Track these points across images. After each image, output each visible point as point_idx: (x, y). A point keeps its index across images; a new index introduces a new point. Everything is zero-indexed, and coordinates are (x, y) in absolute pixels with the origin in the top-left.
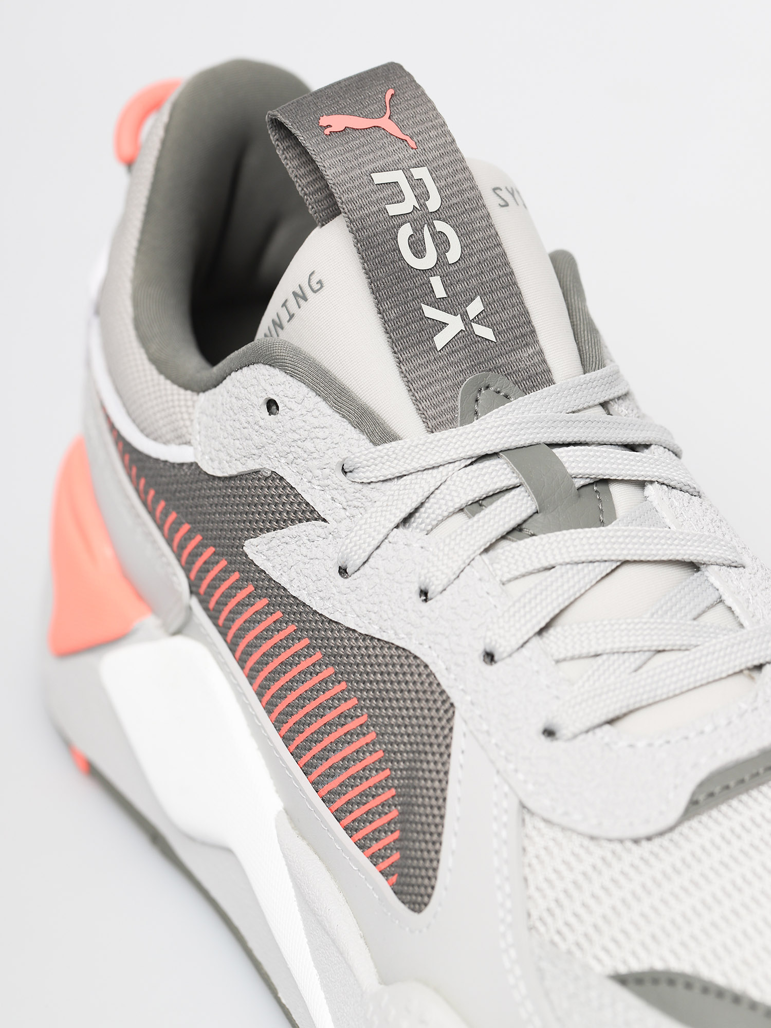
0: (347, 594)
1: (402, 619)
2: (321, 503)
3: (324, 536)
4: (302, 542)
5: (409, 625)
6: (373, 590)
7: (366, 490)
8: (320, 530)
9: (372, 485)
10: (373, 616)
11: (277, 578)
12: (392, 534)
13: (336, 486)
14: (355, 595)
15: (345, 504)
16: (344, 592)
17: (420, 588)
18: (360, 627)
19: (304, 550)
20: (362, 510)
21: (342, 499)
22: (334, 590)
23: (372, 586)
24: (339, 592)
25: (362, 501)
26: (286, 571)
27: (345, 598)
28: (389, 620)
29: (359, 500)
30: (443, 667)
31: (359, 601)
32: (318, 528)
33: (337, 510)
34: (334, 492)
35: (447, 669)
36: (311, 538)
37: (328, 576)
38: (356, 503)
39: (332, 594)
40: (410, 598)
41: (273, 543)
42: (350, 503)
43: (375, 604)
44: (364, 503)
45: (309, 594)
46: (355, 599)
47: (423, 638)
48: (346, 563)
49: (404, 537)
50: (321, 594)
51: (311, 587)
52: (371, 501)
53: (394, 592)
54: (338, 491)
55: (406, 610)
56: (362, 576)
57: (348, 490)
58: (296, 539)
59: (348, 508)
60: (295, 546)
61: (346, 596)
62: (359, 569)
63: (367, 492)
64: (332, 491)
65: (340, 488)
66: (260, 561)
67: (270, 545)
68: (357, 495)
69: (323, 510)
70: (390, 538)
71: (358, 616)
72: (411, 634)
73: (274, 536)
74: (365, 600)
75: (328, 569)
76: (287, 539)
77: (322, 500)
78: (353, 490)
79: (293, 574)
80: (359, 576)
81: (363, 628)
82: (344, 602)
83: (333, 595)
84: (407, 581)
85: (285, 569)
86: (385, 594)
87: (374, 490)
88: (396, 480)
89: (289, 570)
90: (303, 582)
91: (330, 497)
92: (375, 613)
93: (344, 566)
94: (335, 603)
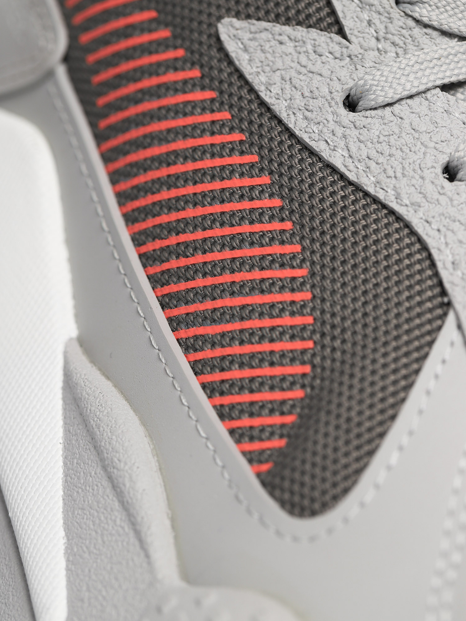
0: (347, 128)
1: (413, 185)
2: (352, 20)
3: (338, 55)
4: (305, 49)
5: (421, 196)
6: (386, 139)
7: (418, 31)
8: (337, 48)
9: (429, 31)
10: (372, 164)
11: (250, 74)
12: (433, 92)
13: (382, 10)
14: (357, 134)
15: (381, 34)
16: (345, 125)
17: (448, 163)
18: (348, 170)
19: (303, 59)
20: (400, 51)
21: (381, 27)
22: (330, 117)
23: (387, 133)
24: (336, 122)
25: (407, 41)
26: (267, 71)
27: (342, 131)
28: (394, 179)
29: (403, 39)
30: (450, 258)
31: (360, 141)
32: (335, 43)
33: (369, 37)
34: (375, 16)
35: (453, 263)
36: (319, 50)
37: (329, 98)
38: (396, 39)
39: (326, 120)
40: (433, 167)
41: (264, 35)
42: (389, 36)
43: (382, 154)
44: (407, 44)
45: (289, 107)
46: (355, 138)
47: (433, 217)
48: (363, 95)
49: (447, 102)
50: (308, 114)
51: (298, 101)
52: (418, 46)
53: (414, 152)
54: (381, 17)
55: (422, 178)
56: (377, 117)
57: (395, 21)
58: (297, 44)
59: (382, 40)
60: (291, 50)
61: (344, 129)
62: (375, 109)
63: (419, 34)
64: (373, 13)
65: (386, 15)
66: (231, 47)
67: (257, 36)
68: (404, 31)
69: (352, 28)
70: (429, 95)
71: (351, 157)
72: (420, 206)
73: (268, 28)
74: (369, 144)
75: (333, 91)
76: (284, 38)
77: (355, 17)
78: (401, 24)
79: (276, 77)
80: (373, 115)
81: (353, 173)
82: (340, 135)
83: (325, 122)
84: (435, 148)
85: (267, 69)
86: (401, 149)
87: (427, 37)
88: (456, 40)
89: (271, 72)
90: (288, 91)
91: (368, 18)
92: (377, 163)
93: (355, 98)
94: (325, 130)
